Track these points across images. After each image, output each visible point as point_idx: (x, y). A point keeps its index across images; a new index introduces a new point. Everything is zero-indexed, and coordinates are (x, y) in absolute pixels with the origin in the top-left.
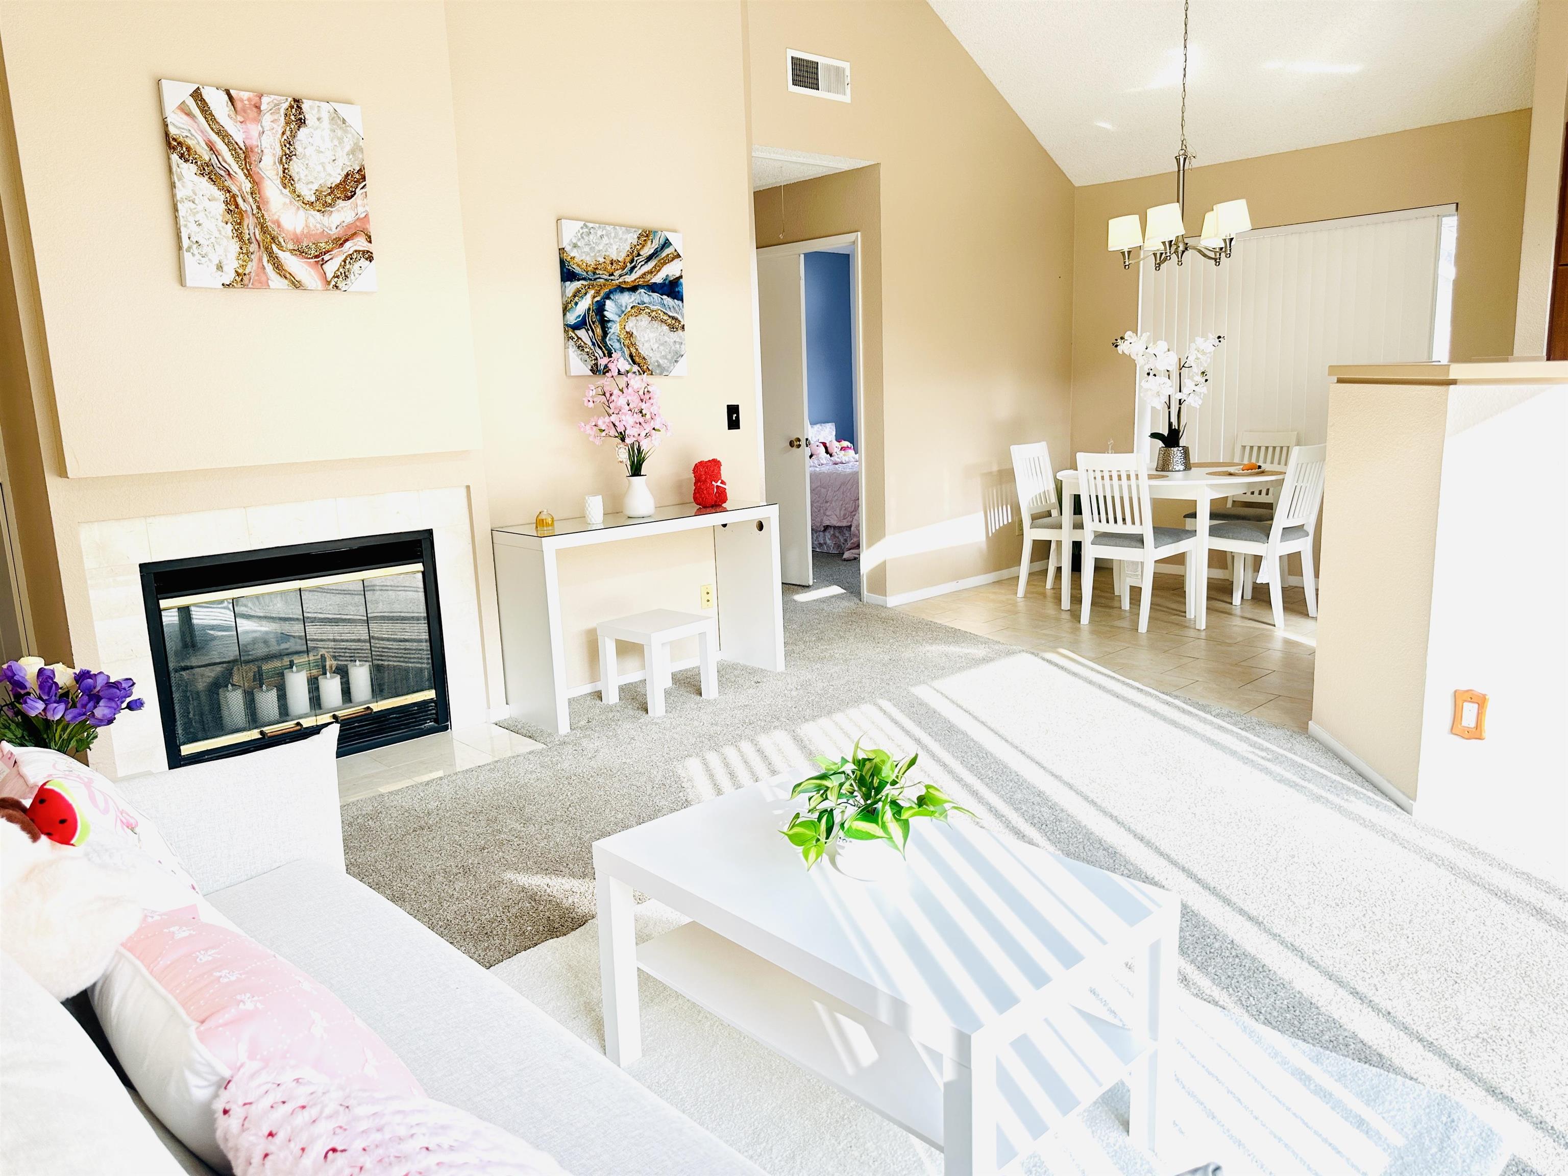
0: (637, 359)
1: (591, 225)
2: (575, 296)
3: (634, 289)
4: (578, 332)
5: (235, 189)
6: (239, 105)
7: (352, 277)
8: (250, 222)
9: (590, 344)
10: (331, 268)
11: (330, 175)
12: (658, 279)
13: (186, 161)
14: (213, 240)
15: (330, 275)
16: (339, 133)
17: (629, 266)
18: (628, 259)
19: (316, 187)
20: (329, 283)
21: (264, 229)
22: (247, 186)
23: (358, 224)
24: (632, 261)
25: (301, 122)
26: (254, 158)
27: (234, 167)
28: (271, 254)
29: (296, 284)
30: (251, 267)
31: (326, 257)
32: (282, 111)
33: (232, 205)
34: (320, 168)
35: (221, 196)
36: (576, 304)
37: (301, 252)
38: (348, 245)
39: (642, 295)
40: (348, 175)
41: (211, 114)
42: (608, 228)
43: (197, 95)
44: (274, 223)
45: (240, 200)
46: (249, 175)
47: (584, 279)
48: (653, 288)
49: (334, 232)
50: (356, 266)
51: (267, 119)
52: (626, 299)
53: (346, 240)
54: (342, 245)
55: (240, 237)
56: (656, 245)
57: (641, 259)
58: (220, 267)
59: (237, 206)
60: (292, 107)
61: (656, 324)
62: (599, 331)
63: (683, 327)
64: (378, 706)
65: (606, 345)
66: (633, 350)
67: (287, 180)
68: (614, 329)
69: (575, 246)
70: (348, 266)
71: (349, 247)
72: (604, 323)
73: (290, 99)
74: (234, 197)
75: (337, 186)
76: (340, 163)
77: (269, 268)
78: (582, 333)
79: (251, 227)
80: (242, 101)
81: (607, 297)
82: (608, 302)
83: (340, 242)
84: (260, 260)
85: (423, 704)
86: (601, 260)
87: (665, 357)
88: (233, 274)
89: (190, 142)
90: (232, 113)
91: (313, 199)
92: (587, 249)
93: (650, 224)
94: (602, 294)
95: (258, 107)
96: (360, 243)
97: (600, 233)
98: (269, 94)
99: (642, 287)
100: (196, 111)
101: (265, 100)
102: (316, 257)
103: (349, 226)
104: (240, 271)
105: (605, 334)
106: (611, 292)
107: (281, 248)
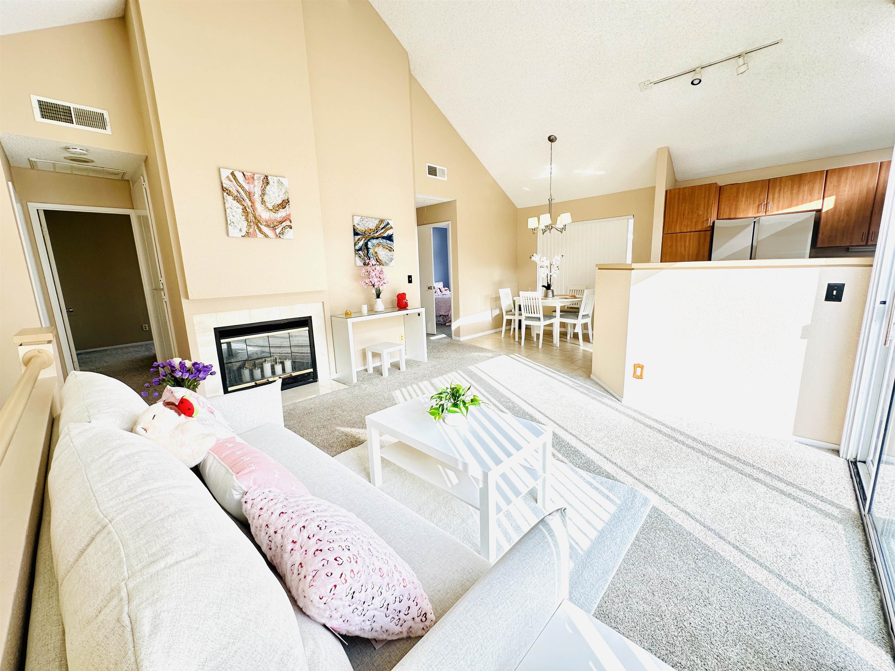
0: (378, 261)
1: (363, 218)
2: (358, 240)
3: (377, 238)
4: (359, 252)
5: (246, 205)
6: (247, 177)
7: (285, 234)
8: (251, 215)
9: (363, 255)
10: (278, 231)
11: (277, 200)
12: (385, 235)
13: (229, 195)
14: (238, 221)
15: (277, 233)
16: (280, 187)
17: (376, 231)
18: (376, 229)
19: (273, 204)
20: (277, 236)
21: (255, 218)
22: (250, 204)
23: (287, 217)
24: (377, 229)
25: (268, 183)
26: (252, 195)
27: (245, 198)
28: (258, 227)
29: (266, 236)
30: (251, 230)
31: (276, 227)
32: (261, 180)
33: (245, 209)
34: (274, 198)
35: (241, 207)
36: (359, 243)
37: (268, 226)
38: (283, 223)
39: (380, 240)
40: (283, 201)
41: (237, 180)
42: (369, 219)
43: (233, 174)
44: (259, 216)
45: (247, 208)
46: (250, 200)
47: (361, 235)
48: (384, 238)
49: (279, 219)
50: (286, 231)
51: (256, 182)
52: (375, 241)
53: (283, 222)
54: (282, 223)
55: (247, 221)
56: (385, 224)
57: (380, 228)
58: (241, 230)
59: (246, 210)
60: (265, 178)
61: (384, 249)
62: (366, 251)
63: (393, 250)
64: (294, 374)
65: (368, 256)
66: (377, 258)
67: (263, 202)
68: (371, 251)
69: (358, 224)
70: (284, 230)
71: (284, 224)
72: (368, 249)
73: (264, 176)
74: (245, 207)
75: (280, 204)
76: (281, 197)
77: (257, 231)
78: (360, 252)
79: (251, 217)
80: (248, 176)
81: (369, 240)
82: (369, 242)
83: (281, 222)
84: (254, 228)
85: (309, 374)
86: (367, 229)
87: (387, 260)
88: (245, 233)
89: (231, 189)
90: (245, 180)
91: (272, 208)
92: (362, 225)
93: (383, 217)
94: (367, 240)
95: (253, 178)
96: (287, 223)
97: (366, 220)
98: (256, 174)
99: (380, 237)
100: (233, 179)
101: (256, 176)
102: (273, 227)
103: (284, 217)
104: (247, 231)
105: (368, 252)
106: (370, 239)
107: (261, 224)
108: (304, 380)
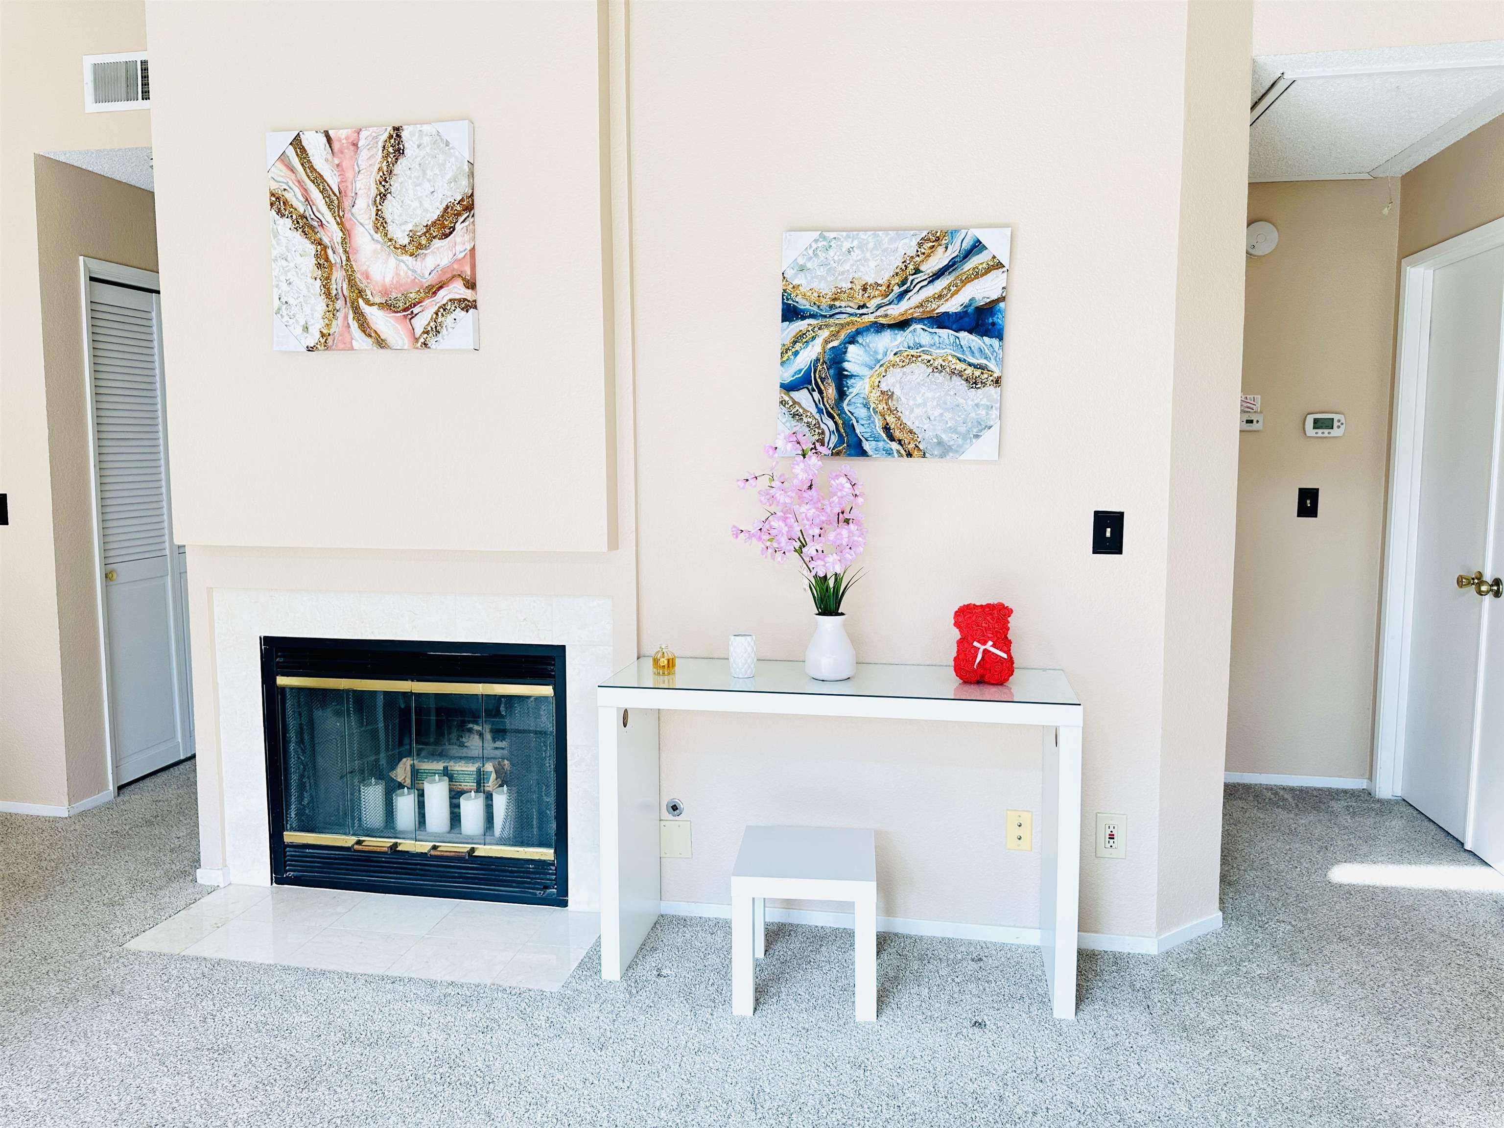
0: (897, 434)
1: (832, 235)
2: (795, 343)
3: (902, 325)
4: (794, 394)
5: (326, 240)
6: (336, 146)
7: (444, 331)
8: (338, 275)
9: (814, 410)
10: (421, 322)
11: (426, 211)
12: (953, 306)
13: (283, 216)
14: (301, 299)
15: (419, 331)
16: (441, 158)
17: (897, 290)
18: (897, 280)
19: (410, 227)
20: (417, 340)
21: (351, 281)
22: (338, 235)
23: (456, 266)
24: (903, 283)
25: (399, 152)
26: (347, 203)
27: (327, 216)
28: (357, 311)
29: (381, 343)
30: (337, 326)
31: (416, 310)
32: (381, 144)
33: (322, 258)
34: (416, 204)
35: (311, 249)
36: (796, 354)
37: (388, 306)
38: (441, 293)
39: (919, 334)
40: (447, 207)
41: (309, 161)
42: (862, 235)
43: (297, 143)
44: (362, 274)
45: (330, 252)
46: (341, 224)
47: (813, 316)
48: (941, 321)
49: (428, 280)
50: (449, 319)
51: (364, 154)
52: (887, 341)
53: (441, 287)
54: (435, 293)
55: (328, 294)
56: (954, 251)
57: (919, 277)
58: (306, 329)
59: (327, 259)
60: (391, 137)
61: (940, 378)
62: (831, 391)
63: (997, 382)
65: (842, 412)
66: (891, 419)
67: (381, 223)
68: (858, 389)
69: (802, 269)
70: (439, 320)
71: (443, 296)
72: (841, 378)
73: (390, 129)
74: (325, 248)
75: (434, 224)
76: (439, 195)
77: (354, 325)
78: (802, 396)
79: (339, 281)
80: (340, 140)
81: (852, 340)
82: (851, 348)
83: (433, 290)
84: (346, 317)
85: (541, 864)
86: (846, 285)
87: (954, 430)
88: (318, 335)
89: (288, 195)
90: (330, 156)
91: (406, 241)
92: (821, 272)
93: (940, 221)
94: (843, 336)
95: (355, 145)
96: (458, 290)
97: (847, 245)
98: (367, 127)
99: (920, 320)
100: (296, 162)
101: (363, 134)
102: (405, 310)
103: (444, 271)
104: (325, 331)
105: (842, 394)
106: (858, 332)
107: (368, 303)
108: (519, 884)
